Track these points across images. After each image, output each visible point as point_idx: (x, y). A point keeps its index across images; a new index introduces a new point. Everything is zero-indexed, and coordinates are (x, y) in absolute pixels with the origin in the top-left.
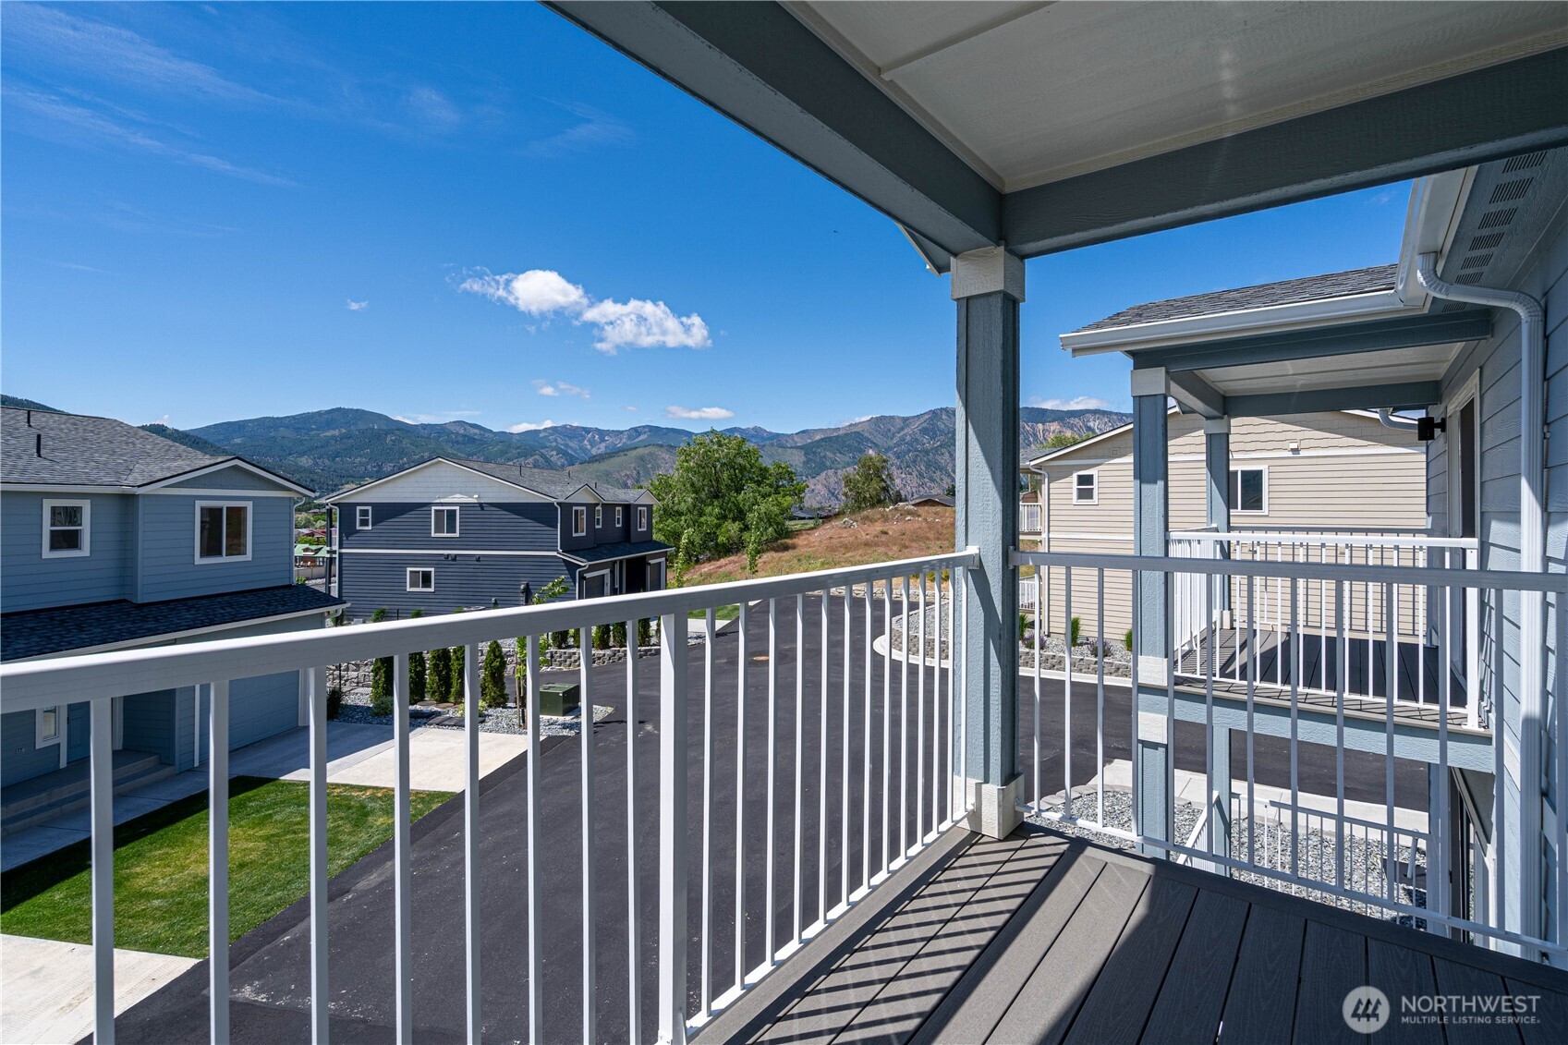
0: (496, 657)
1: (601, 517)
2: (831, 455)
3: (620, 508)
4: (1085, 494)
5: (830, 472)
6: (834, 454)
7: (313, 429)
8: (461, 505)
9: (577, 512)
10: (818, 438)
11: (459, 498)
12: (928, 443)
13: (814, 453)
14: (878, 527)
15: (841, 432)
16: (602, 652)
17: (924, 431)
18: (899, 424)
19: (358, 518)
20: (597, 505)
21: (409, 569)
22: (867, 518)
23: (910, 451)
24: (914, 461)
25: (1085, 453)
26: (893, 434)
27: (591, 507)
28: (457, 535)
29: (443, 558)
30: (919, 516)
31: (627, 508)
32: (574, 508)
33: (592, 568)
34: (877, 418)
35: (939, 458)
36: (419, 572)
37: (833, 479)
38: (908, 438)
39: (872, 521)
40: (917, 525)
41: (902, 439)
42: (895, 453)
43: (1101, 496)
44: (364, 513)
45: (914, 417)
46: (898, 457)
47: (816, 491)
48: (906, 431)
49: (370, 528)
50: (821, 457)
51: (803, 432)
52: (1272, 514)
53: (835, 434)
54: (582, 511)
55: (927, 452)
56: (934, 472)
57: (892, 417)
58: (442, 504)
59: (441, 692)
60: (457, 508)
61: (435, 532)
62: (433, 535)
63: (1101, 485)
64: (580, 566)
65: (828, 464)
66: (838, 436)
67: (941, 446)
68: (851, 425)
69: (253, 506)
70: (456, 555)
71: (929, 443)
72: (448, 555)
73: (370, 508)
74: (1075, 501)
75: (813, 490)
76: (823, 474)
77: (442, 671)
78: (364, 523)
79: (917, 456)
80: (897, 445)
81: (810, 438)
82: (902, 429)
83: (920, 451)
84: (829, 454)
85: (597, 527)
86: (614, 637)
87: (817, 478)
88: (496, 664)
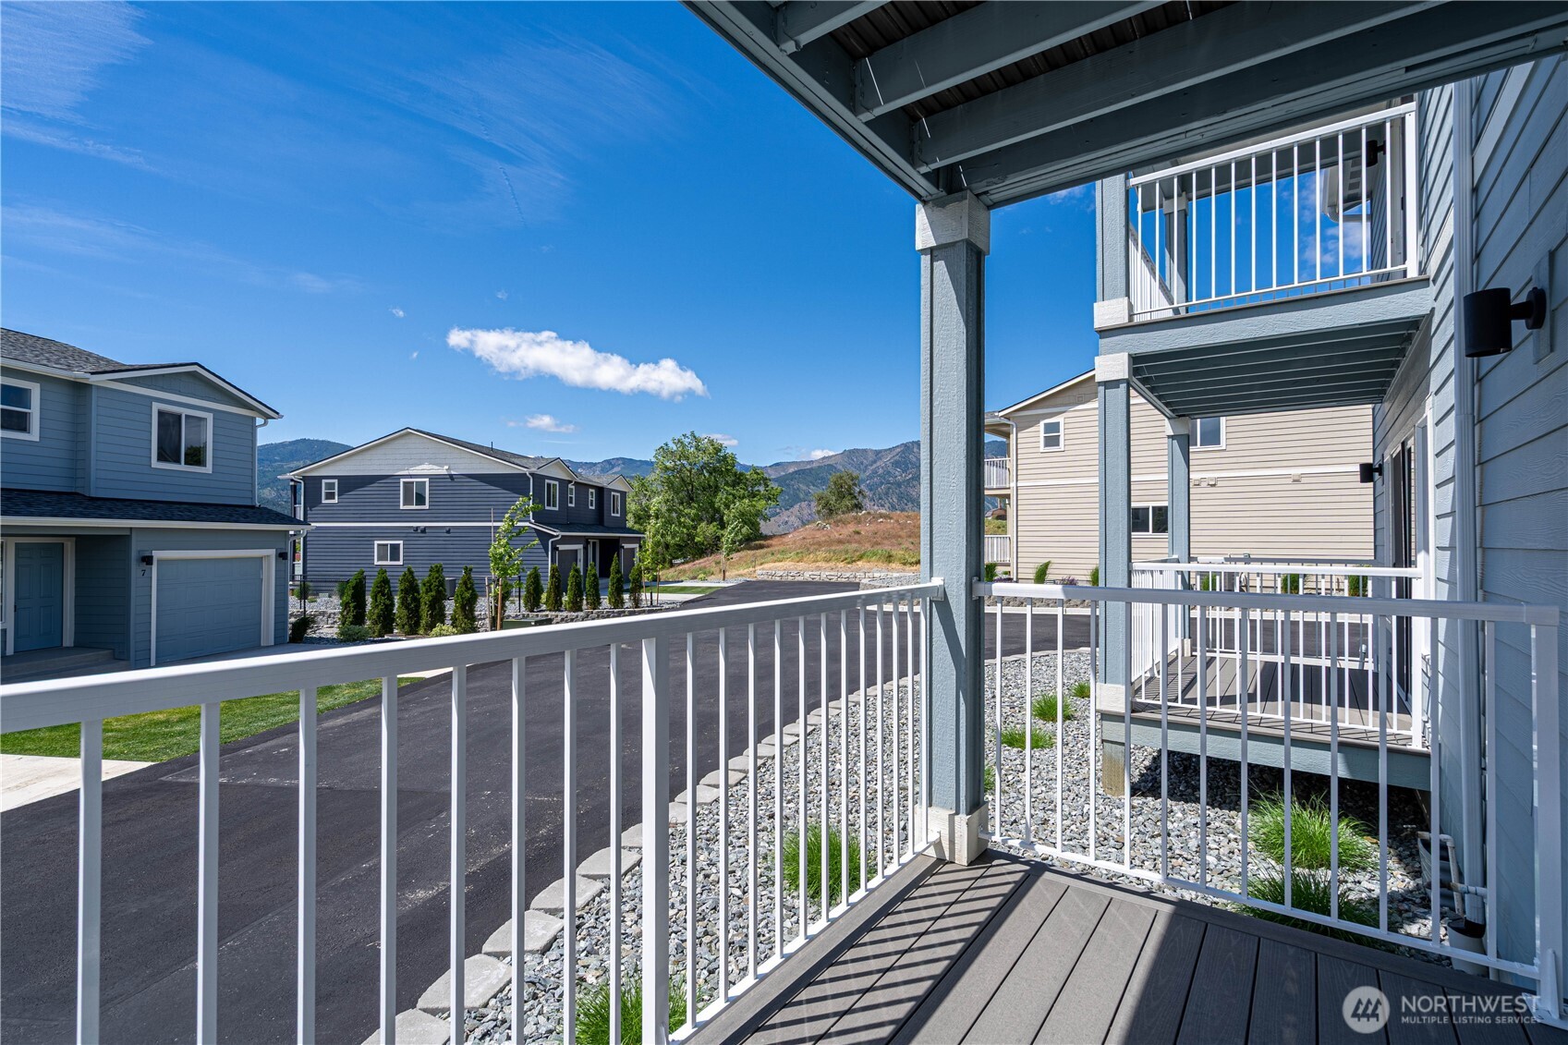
0: (468, 589)
1: (573, 496)
2: (804, 488)
3: (593, 491)
4: (1052, 441)
5: (804, 504)
6: (808, 486)
7: (276, 461)
8: (432, 477)
9: (549, 485)
10: (791, 470)
11: (428, 469)
12: (899, 475)
13: (788, 485)
14: (851, 528)
15: (814, 465)
16: (575, 614)
17: (896, 464)
18: (871, 457)
19: (324, 491)
20: (570, 482)
21: (376, 543)
22: (840, 521)
23: (882, 483)
24: (887, 494)
25: (1052, 402)
26: (866, 467)
27: (564, 483)
28: (427, 507)
29: (412, 531)
30: (891, 518)
31: (600, 491)
32: (547, 481)
33: (565, 540)
34: (850, 451)
35: (910, 490)
36: (387, 545)
37: (806, 512)
38: (881, 471)
39: (845, 523)
40: (889, 526)
41: (875, 472)
42: (868, 485)
43: (1067, 442)
44: (330, 486)
45: (886, 450)
46: (871, 490)
47: (790, 523)
48: (878, 464)
49: (336, 501)
50: (794, 489)
51: (777, 464)
52: (1229, 448)
53: (808, 467)
54: (555, 485)
55: (899, 485)
56: (906, 505)
57: (865, 450)
58: (411, 476)
59: (410, 626)
60: (427, 480)
61: (404, 505)
62: (402, 507)
63: (1067, 431)
64: (553, 536)
65: (802, 496)
66: (812, 469)
67: (912, 478)
68: (824, 458)
69: (214, 419)
70: (425, 528)
71: (901, 475)
72: (417, 528)
73: (336, 481)
74: (1042, 448)
75: (787, 522)
76: (797, 507)
77: (409, 604)
78: (330, 496)
79: (889, 488)
80: (870, 477)
81: (784, 471)
82: (875, 462)
83: (892, 484)
84: (803, 487)
85: (570, 505)
86: (587, 600)
87: (791, 510)
88: (468, 595)
